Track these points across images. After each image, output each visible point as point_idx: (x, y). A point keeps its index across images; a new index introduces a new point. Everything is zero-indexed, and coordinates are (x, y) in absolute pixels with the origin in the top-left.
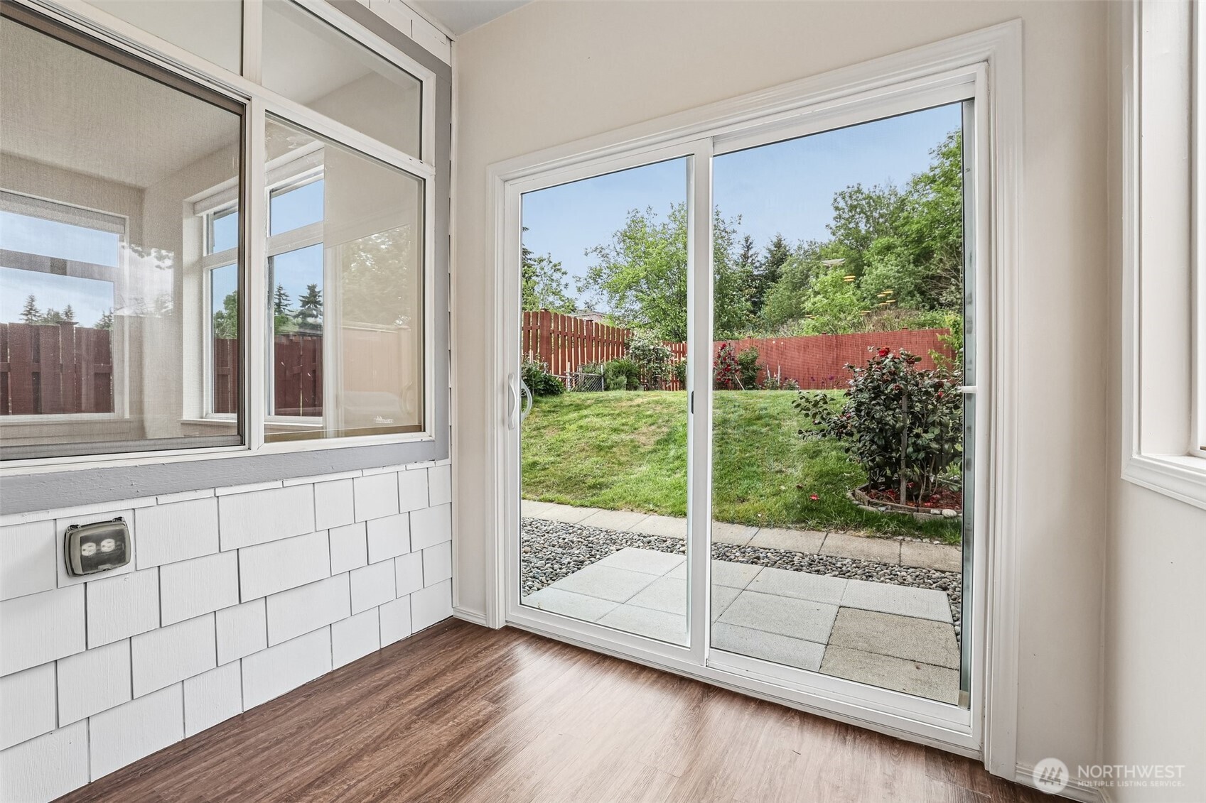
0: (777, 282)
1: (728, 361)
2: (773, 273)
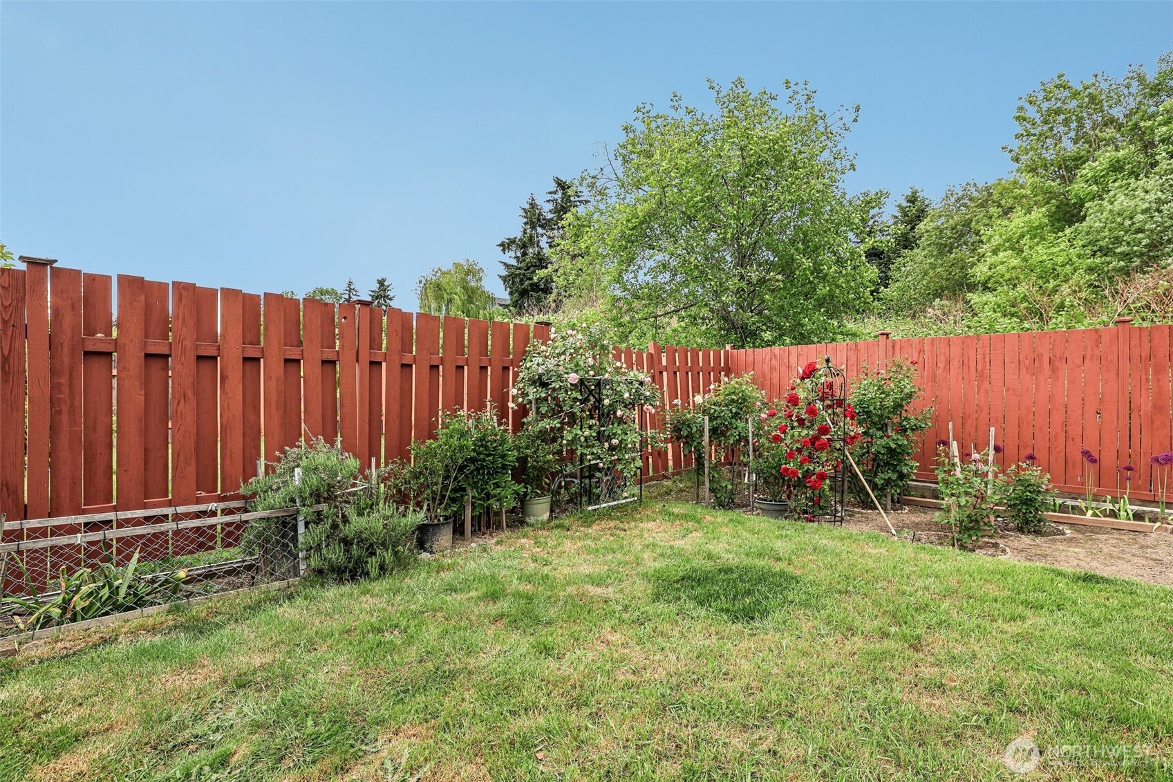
0: (913, 248)
1: (826, 416)
2: (906, 236)
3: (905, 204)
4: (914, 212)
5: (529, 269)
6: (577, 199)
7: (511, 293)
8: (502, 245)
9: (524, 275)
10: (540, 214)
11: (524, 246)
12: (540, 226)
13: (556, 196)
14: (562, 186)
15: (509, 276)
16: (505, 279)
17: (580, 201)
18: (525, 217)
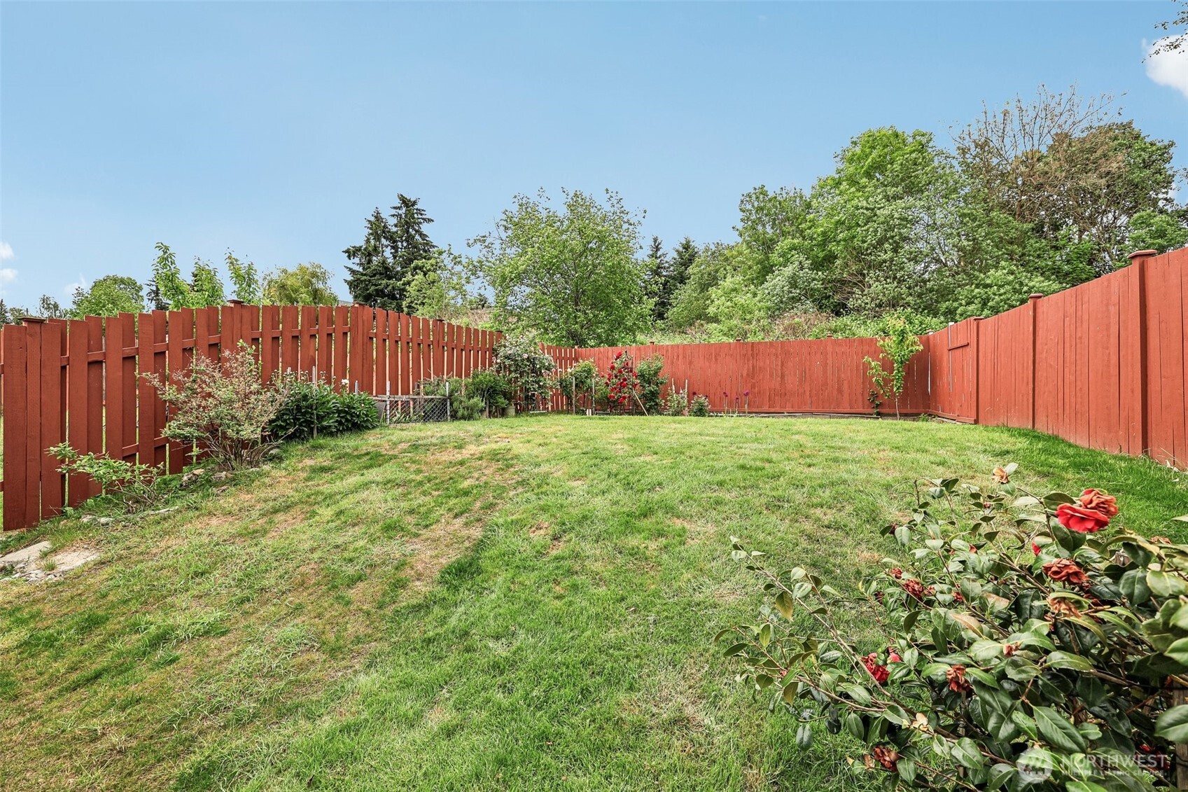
0: (685, 284)
1: (625, 375)
2: (681, 274)
3: (681, 249)
4: (687, 255)
5: (374, 275)
6: (420, 216)
7: (355, 297)
8: (347, 251)
9: (370, 281)
10: (385, 227)
11: (370, 255)
12: (384, 238)
13: (400, 212)
14: (406, 202)
15: (354, 281)
16: (350, 284)
17: (423, 219)
18: (371, 229)
